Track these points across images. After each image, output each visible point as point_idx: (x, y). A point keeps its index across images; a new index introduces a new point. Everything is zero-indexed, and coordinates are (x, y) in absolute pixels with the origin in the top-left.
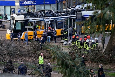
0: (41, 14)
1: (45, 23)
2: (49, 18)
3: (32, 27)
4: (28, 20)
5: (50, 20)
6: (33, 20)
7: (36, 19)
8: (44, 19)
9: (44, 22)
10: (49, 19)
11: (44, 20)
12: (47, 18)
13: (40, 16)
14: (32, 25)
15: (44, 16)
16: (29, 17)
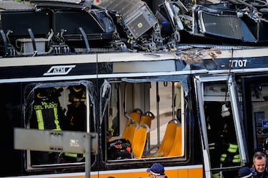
0: (153, 22)
1: (191, 97)
2: (225, 53)
3: (74, 143)
4: (40, 70)
5: (237, 77)
6: (80, 69)
7: (106, 68)
8: (180, 64)
9: (183, 93)
10: (227, 63)
11: (187, 71)
12: (206, 55)
13: (149, 34)
14: (73, 121)
15: (187, 38)
16: (41, 47)
